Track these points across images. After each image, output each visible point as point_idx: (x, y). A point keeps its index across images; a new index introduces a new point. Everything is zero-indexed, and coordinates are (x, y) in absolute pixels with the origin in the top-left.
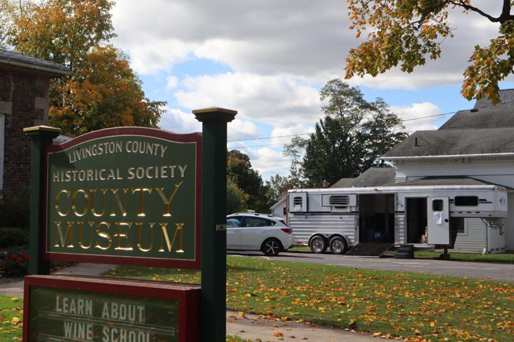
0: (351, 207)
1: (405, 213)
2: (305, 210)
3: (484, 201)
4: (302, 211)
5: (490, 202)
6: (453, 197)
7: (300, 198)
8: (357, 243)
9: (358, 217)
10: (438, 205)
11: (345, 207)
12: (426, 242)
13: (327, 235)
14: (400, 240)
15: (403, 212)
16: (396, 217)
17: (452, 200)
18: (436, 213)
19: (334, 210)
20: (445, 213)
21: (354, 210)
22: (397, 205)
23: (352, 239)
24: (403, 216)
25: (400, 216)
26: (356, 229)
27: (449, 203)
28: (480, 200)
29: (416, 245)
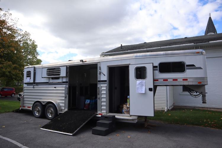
0: (63, 77)
1: (107, 82)
2: (32, 81)
3: (192, 66)
4: (30, 82)
5: (200, 68)
6: (156, 64)
7: (30, 72)
8: (66, 110)
9: (67, 86)
10: (141, 73)
11: (58, 78)
12: (128, 112)
13: (44, 102)
14: (102, 110)
15: (105, 81)
16: (99, 86)
17: (156, 67)
18: (139, 81)
19: (51, 81)
20: (148, 82)
21: (64, 80)
22: (100, 74)
23: (63, 106)
24: (106, 85)
25: (102, 85)
26: (66, 97)
27: (154, 70)
28: (187, 66)
29: (118, 116)
